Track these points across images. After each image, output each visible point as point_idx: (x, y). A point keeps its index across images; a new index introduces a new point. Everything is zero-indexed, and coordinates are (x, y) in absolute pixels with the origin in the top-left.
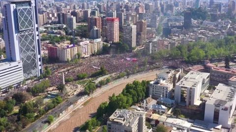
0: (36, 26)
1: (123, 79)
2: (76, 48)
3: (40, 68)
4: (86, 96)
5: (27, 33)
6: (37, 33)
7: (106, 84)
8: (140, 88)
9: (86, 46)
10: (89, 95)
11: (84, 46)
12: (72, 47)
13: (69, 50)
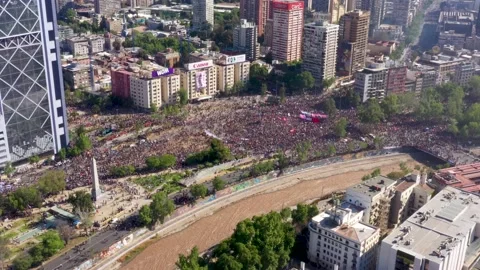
0: (49, 26)
1: (265, 177)
2: (179, 76)
3: (60, 132)
4: (143, 230)
5: (19, 46)
6: (51, 45)
7: (213, 193)
8: (275, 237)
9: (203, 73)
10: (151, 226)
11: (198, 73)
12: (166, 75)
13: (157, 82)
